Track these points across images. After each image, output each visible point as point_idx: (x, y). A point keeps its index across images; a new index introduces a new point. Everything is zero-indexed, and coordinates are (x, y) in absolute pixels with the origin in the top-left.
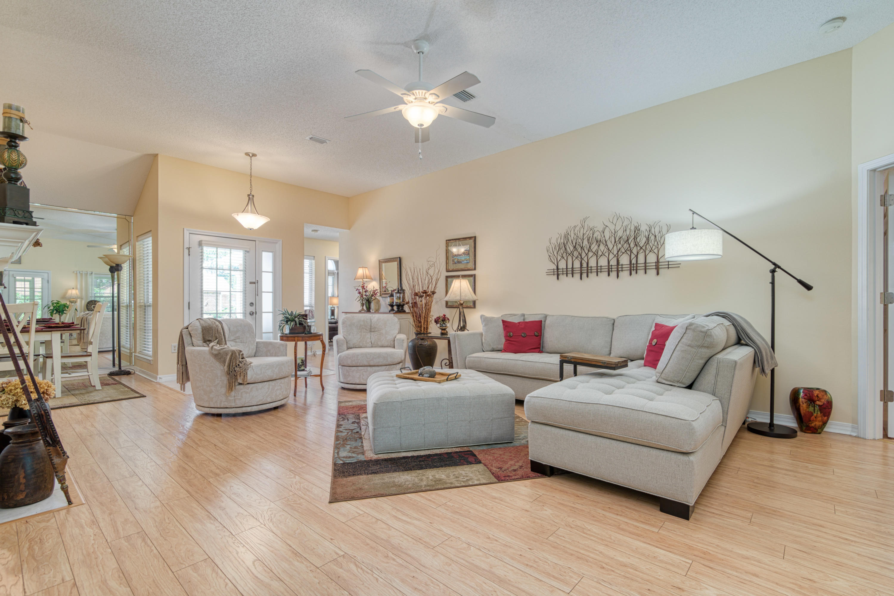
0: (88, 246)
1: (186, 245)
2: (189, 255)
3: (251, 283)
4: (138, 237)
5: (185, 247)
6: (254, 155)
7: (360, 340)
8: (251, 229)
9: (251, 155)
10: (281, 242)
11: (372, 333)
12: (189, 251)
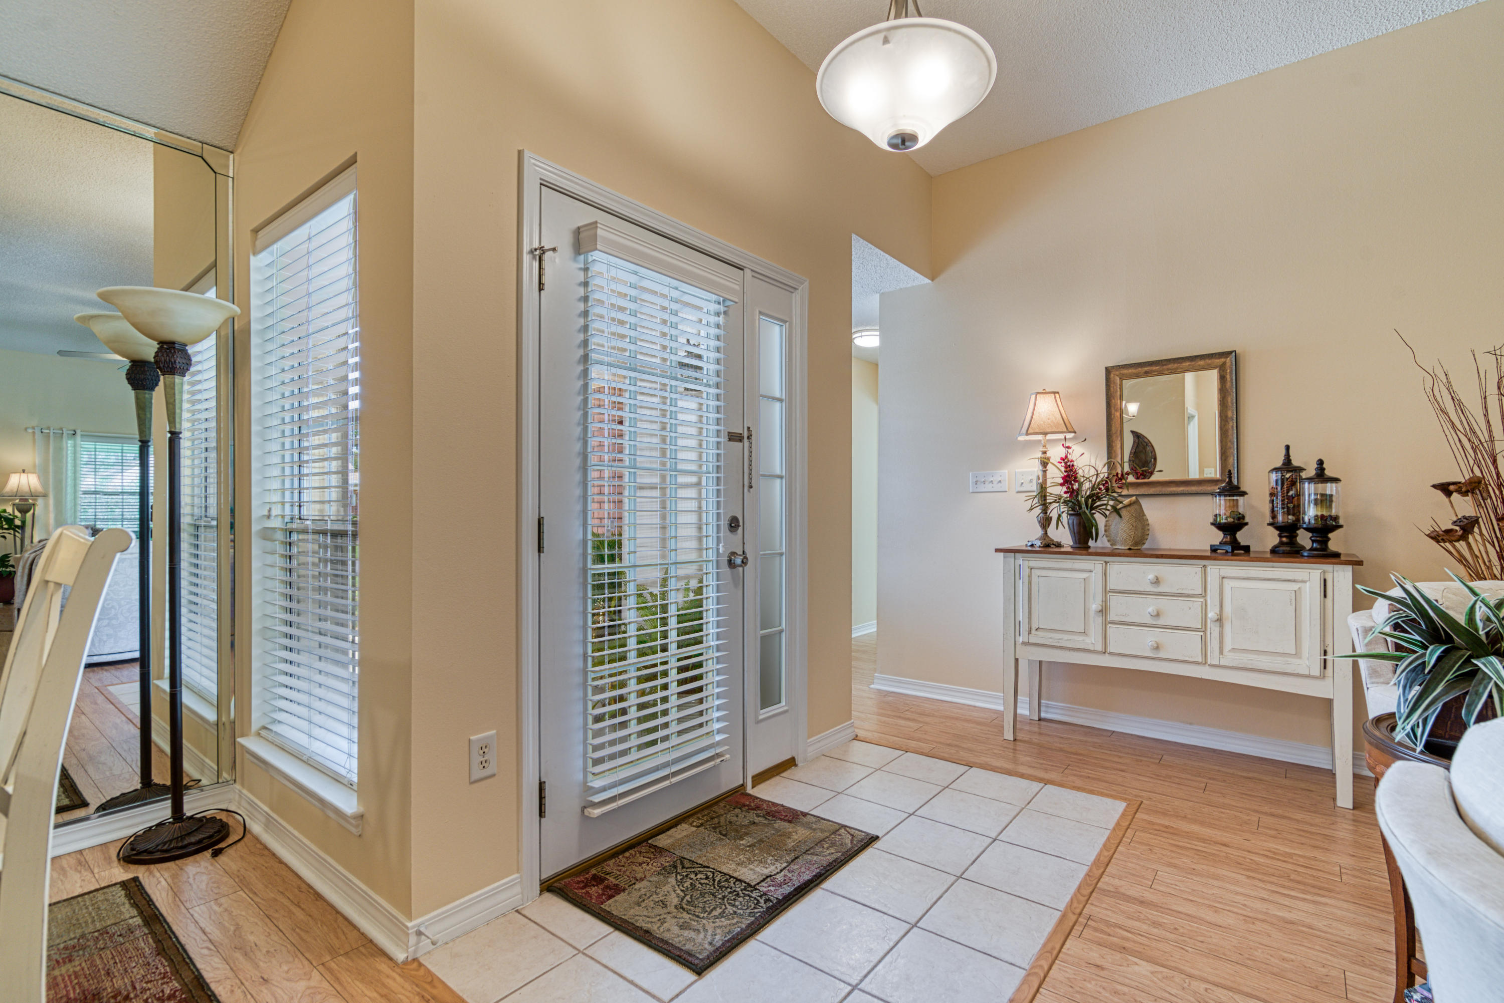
0: (60, 353)
3: (731, 438)
4: (256, 231)
5: (526, 248)
8: (900, 143)
12: (542, 271)
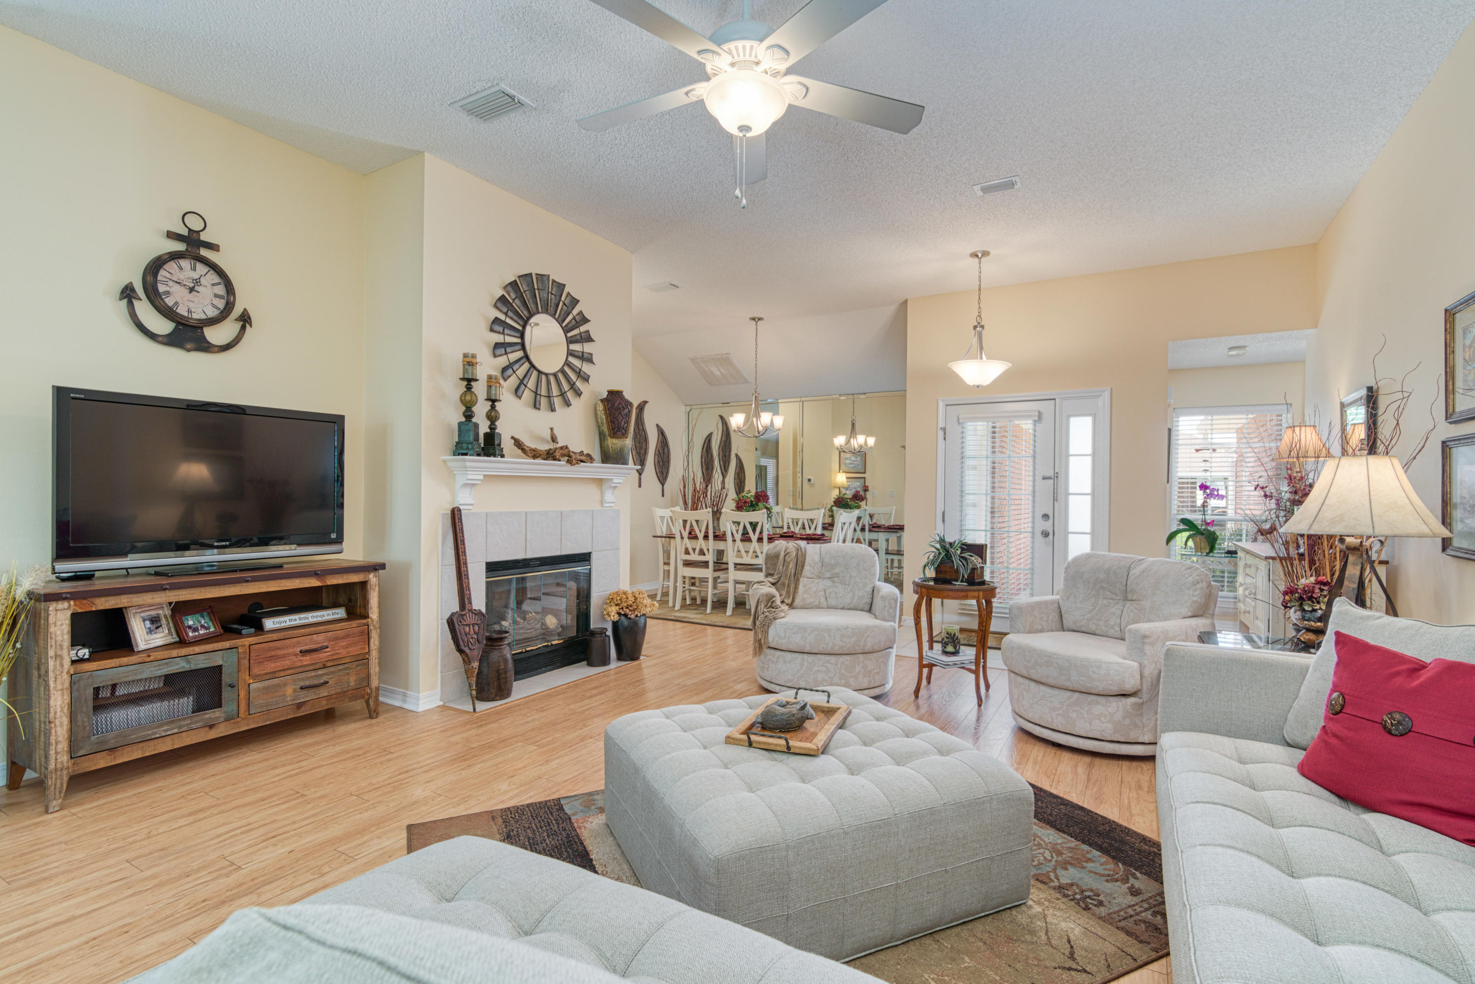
1: (941, 424)
2: (945, 439)
3: (1044, 478)
5: (939, 428)
6: (985, 254)
7: (1089, 616)
8: (978, 387)
9: (980, 255)
10: (1107, 394)
11: (1128, 604)
12: (945, 433)
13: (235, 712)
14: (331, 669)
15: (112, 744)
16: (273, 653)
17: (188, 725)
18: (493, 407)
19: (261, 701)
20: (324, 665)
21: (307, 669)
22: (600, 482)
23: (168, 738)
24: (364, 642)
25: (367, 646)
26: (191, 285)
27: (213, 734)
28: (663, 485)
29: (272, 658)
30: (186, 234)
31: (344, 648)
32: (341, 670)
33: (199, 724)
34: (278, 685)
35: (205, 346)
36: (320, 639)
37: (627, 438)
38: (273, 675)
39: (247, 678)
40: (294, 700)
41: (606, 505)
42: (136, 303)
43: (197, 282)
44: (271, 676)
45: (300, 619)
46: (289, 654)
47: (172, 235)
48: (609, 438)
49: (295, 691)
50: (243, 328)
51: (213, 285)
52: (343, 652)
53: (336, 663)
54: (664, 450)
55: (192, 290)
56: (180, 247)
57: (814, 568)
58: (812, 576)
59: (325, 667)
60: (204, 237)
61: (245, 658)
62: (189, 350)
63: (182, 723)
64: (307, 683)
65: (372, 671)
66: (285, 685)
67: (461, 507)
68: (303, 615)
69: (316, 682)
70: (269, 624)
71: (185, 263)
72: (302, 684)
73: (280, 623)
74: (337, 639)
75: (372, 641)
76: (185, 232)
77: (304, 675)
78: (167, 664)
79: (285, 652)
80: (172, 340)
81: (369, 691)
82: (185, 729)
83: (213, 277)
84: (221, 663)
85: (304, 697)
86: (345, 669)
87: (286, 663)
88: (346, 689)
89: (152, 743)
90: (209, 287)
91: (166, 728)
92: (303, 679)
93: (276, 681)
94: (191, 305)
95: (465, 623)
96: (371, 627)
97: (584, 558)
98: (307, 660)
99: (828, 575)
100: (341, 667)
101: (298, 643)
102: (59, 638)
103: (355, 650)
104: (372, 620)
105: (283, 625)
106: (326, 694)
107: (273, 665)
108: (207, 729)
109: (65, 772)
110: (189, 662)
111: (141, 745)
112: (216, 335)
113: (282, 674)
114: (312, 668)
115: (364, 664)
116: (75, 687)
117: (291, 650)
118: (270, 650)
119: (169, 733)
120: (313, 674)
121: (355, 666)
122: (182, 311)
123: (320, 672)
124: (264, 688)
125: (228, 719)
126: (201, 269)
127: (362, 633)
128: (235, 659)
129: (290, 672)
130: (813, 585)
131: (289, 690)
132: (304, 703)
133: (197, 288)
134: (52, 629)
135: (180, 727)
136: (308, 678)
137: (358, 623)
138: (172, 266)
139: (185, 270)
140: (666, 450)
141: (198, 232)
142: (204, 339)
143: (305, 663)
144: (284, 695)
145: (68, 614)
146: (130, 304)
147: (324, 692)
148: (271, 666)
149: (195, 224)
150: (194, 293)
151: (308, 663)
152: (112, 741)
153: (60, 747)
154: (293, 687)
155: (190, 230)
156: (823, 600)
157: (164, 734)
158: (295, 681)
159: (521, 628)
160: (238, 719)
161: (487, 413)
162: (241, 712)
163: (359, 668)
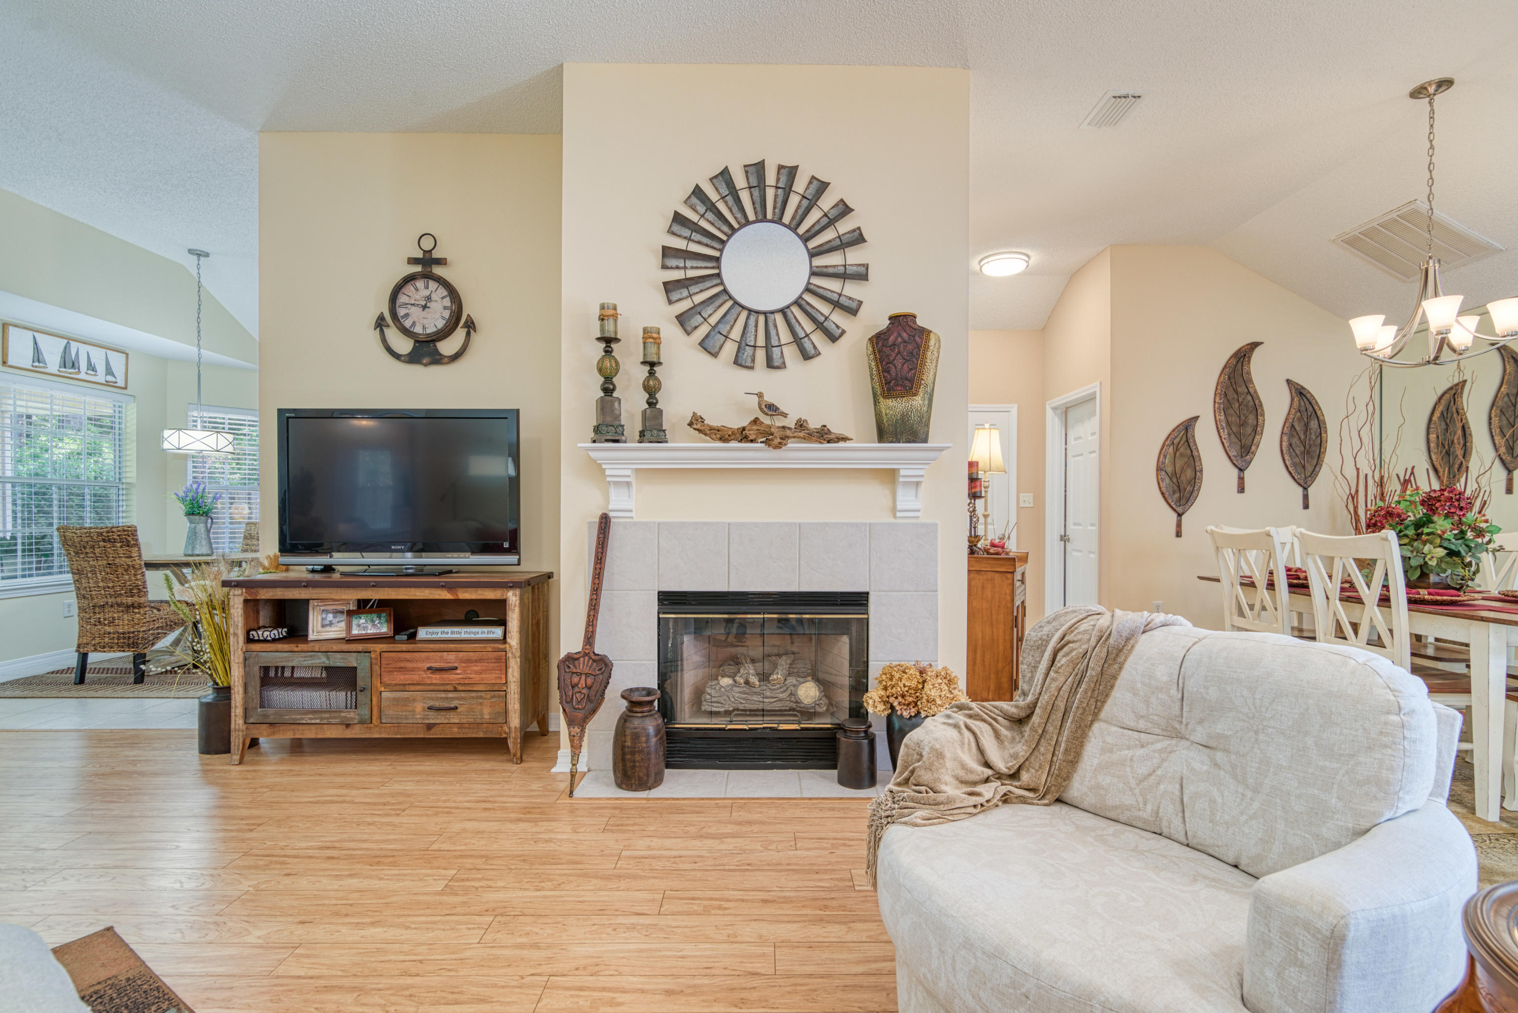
13: (368, 717)
14: (463, 694)
15: (271, 719)
16: (402, 665)
17: (328, 718)
18: (652, 373)
19: (391, 712)
20: (455, 688)
21: (437, 688)
22: (890, 476)
23: (313, 727)
24: (501, 670)
25: (504, 676)
26: (423, 303)
27: (349, 734)
28: (1305, 489)
29: (401, 670)
30: (421, 256)
31: (476, 673)
32: (473, 698)
33: (337, 721)
34: (407, 699)
35: (437, 359)
36: (451, 658)
37: (915, 395)
38: (403, 687)
39: (379, 685)
40: (423, 719)
41: (898, 514)
42: (386, 330)
43: (429, 298)
44: (402, 688)
45: (452, 633)
46: (419, 669)
47: (413, 261)
48: (881, 399)
49: (424, 710)
50: (468, 334)
51: (443, 298)
52: (476, 677)
53: (468, 688)
54: (1307, 426)
55: (425, 307)
56: (418, 269)
57: (1147, 702)
58: (1142, 725)
59: (455, 690)
60: (436, 254)
61: (376, 664)
62: (425, 365)
63: (323, 715)
64: (437, 704)
65: (510, 707)
66: (414, 700)
67: (611, 514)
68: (456, 629)
69: (446, 705)
70: (423, 633)
71: (420, 284)
72: (431, 703)
73: (432, 633)
74: (469, 661)
75: (510, 671)
76: (420, 255)
77: (433, 694)
78: (311, 656)
79: (415, 665)
80: (413, 358)
81: (507, 730)
82: (325, 721)
83: (442, 292)
84: (355, 665)
85: (433, 718)
86: (478, 698)
87: (415, 677)
88: (479, 721)
89: (300, 727)
90: (439, 300)
91: (310, 716)
92: (432, 699)
93: (406, 694)
94: (425, 321)
95: (574, 670)
96: (510, 655)
97: (859, 600)
98: (436, 678)
99: (1200, 734)
100: (474, 694)
101: (428, 658)
102: (236, 619)
103: (491, 677)
104: (511, 647)
105: (434, 637)
106: (457, 721)
107: (402, 677)
108: (344, 727)
109: (241, 734)
110: (328, 658)
111: (292, 727)
112: (447, 347)
113: (412, 688)
114: (442, 688)
115: (499, 697)
116: (247, 662)
117: (420, 665)
118: (400, 660)
119: (313, 722)
120: (443, 695)
121: (489, 696)
122: (418, 329)
123: (451, 695)
124: (395, 699)
125: (362, 722)
126: (433, 285)
127: (498, 660)
128: (368, 664)
129: (419, 688)
130: (1140, 752)
131: (419, 707)
132: (434, 724)
133: (428, 305)
134: (232, 611)
135: (322, 719)
136: (438, 699)
137: (493, 648)
138: (409, 289)
139: (419, 291)
140: (1314, 424)
141: (430, 251)
142: (437, 352)
143: (434, 682)
144: (414, 711)
145: (242, 599)
146: (382, 332)
147: (454, 718)
148: (400, 678)
149: (427, 244)
150: (427, 310)
151: (438, 682)
152: (272, 717)
153: (238, 711)
154: (422, 704)
155: (424, 251)
156: (1169, 810)
157: (309, 721)
158: (425, 698)
159: (756, 694)
160: (371, 725)
161: (644, 384)
162: (374, 718)
163: (494, 700)
